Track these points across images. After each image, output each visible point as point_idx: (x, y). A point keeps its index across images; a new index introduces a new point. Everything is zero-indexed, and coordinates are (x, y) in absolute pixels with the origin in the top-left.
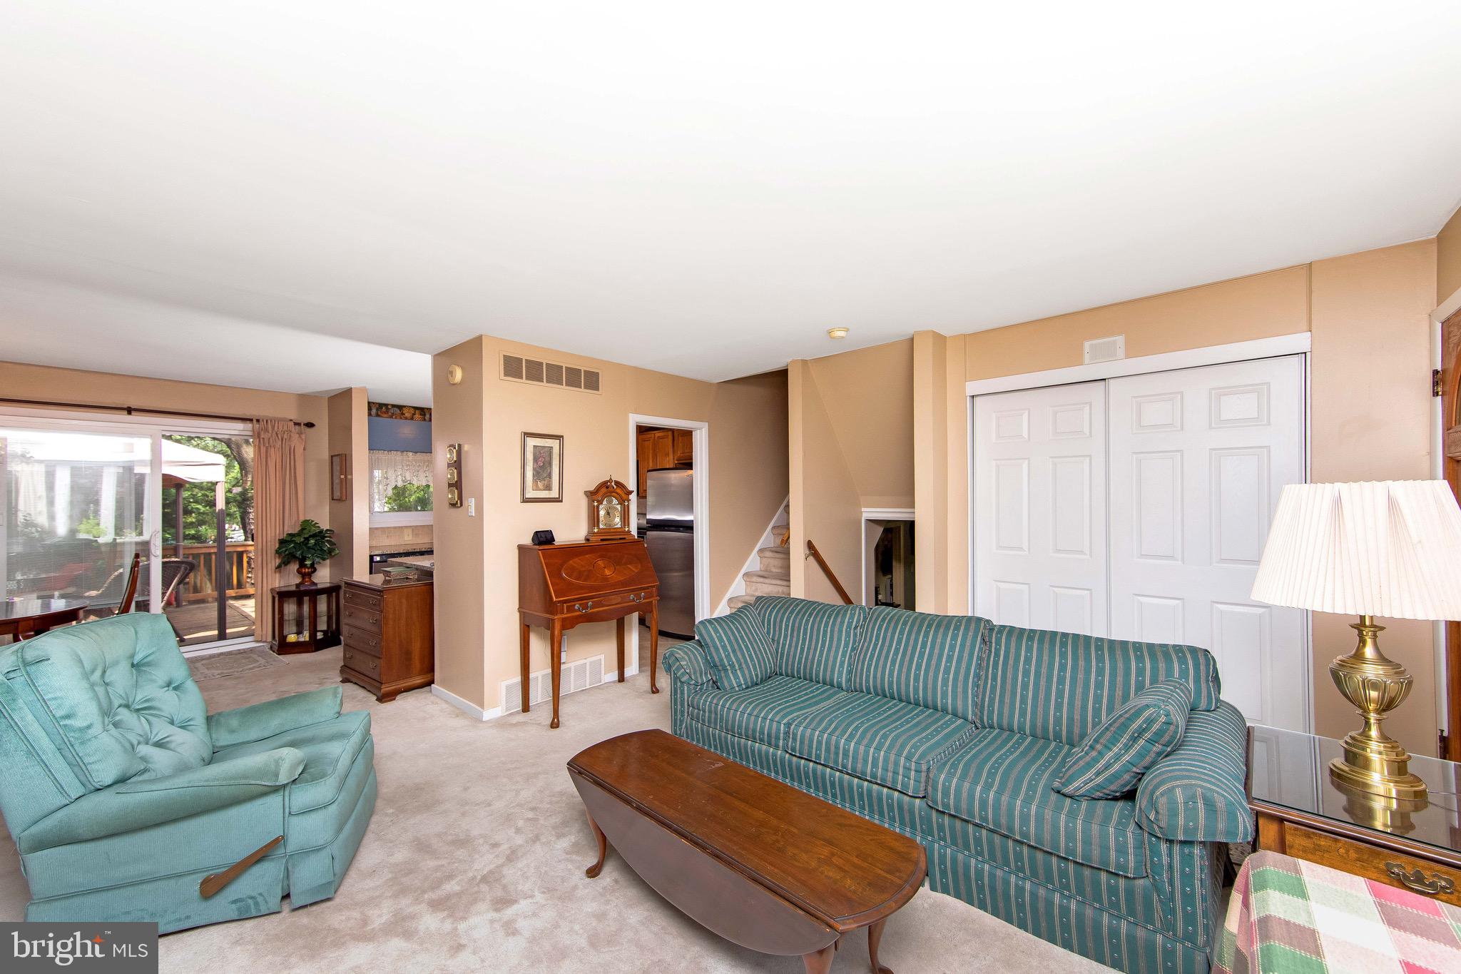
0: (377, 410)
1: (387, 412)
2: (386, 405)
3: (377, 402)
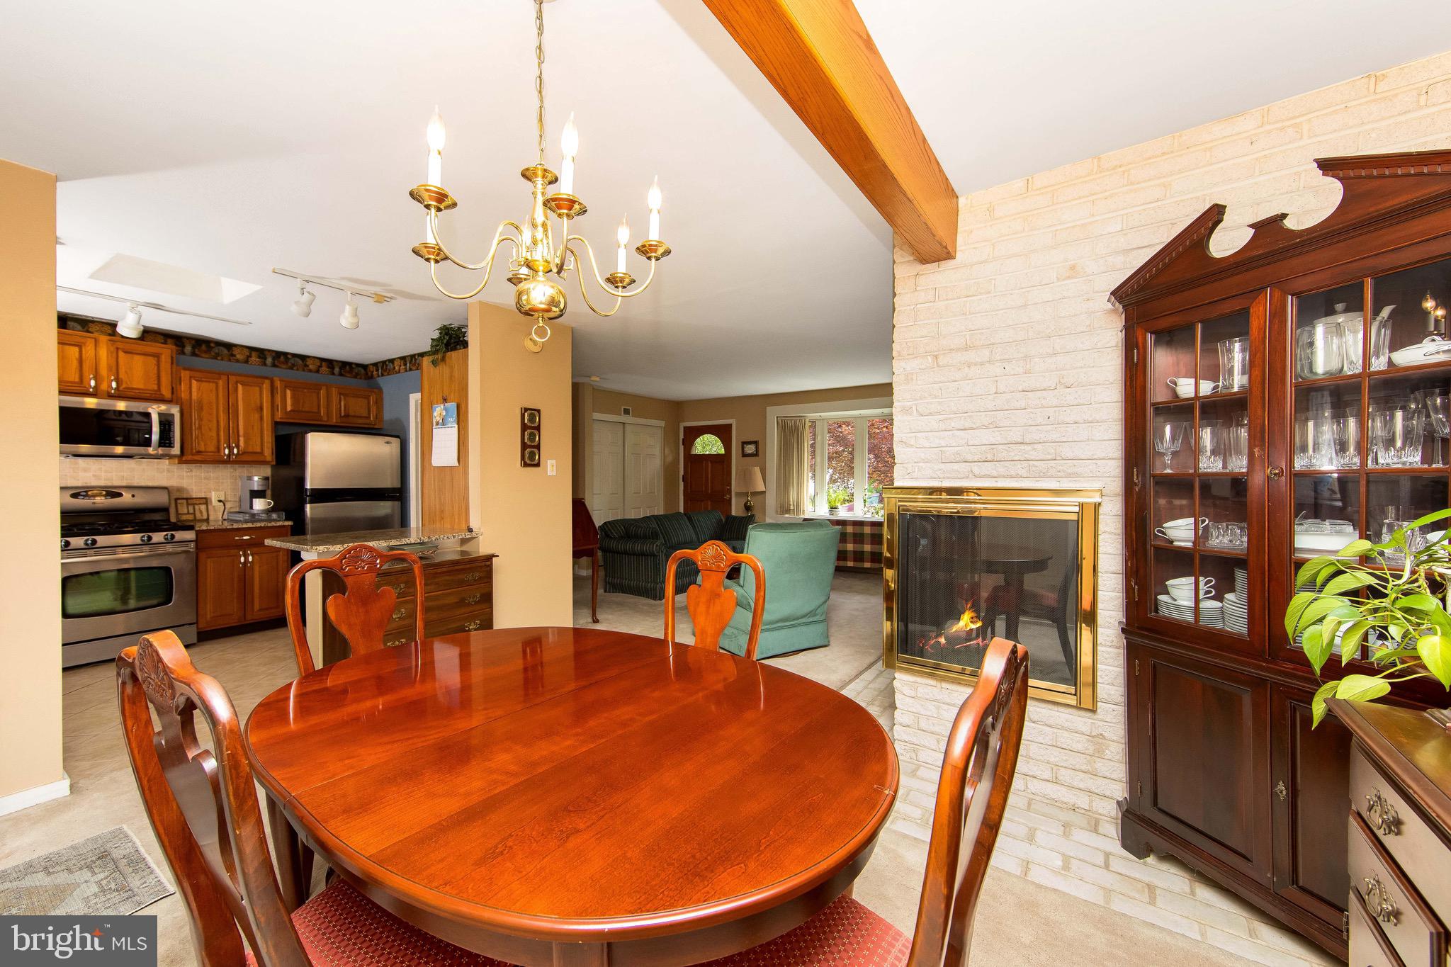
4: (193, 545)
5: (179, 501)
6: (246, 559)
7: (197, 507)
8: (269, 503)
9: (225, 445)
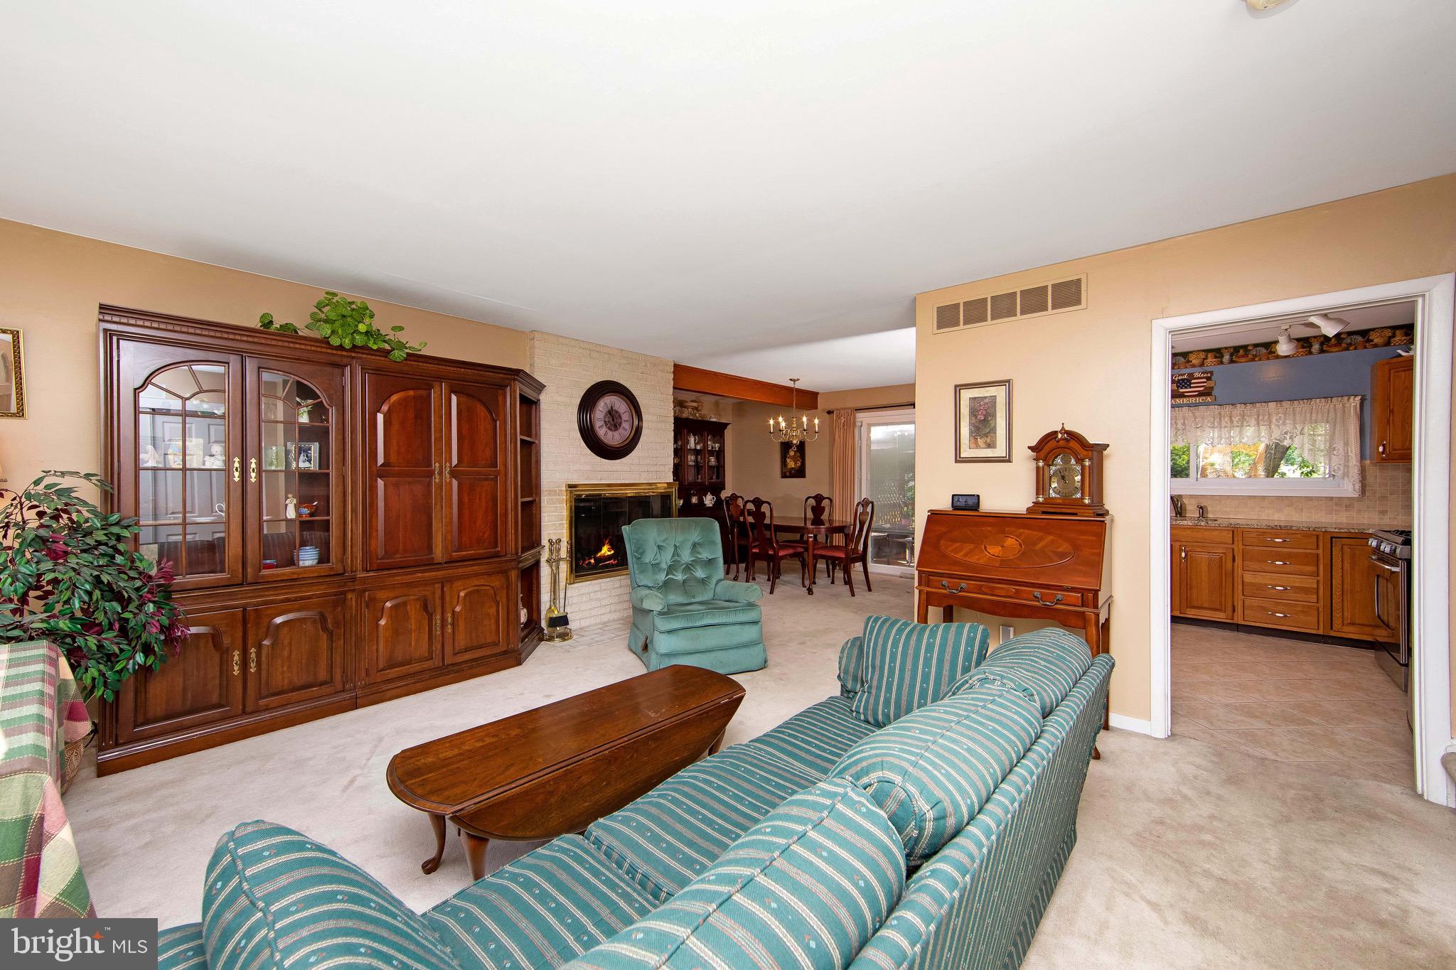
0: (1231, 355)
1: (1246, 355)
2: (1245, 347)
3: (1232, 345)
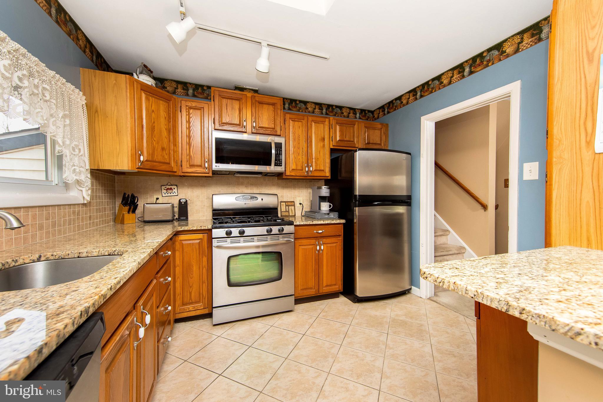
4: (292, 236)
5: (282, 203)
6: (320, 248)
7: (290, 207)
8: (330, 206)
9: (306, 165)
